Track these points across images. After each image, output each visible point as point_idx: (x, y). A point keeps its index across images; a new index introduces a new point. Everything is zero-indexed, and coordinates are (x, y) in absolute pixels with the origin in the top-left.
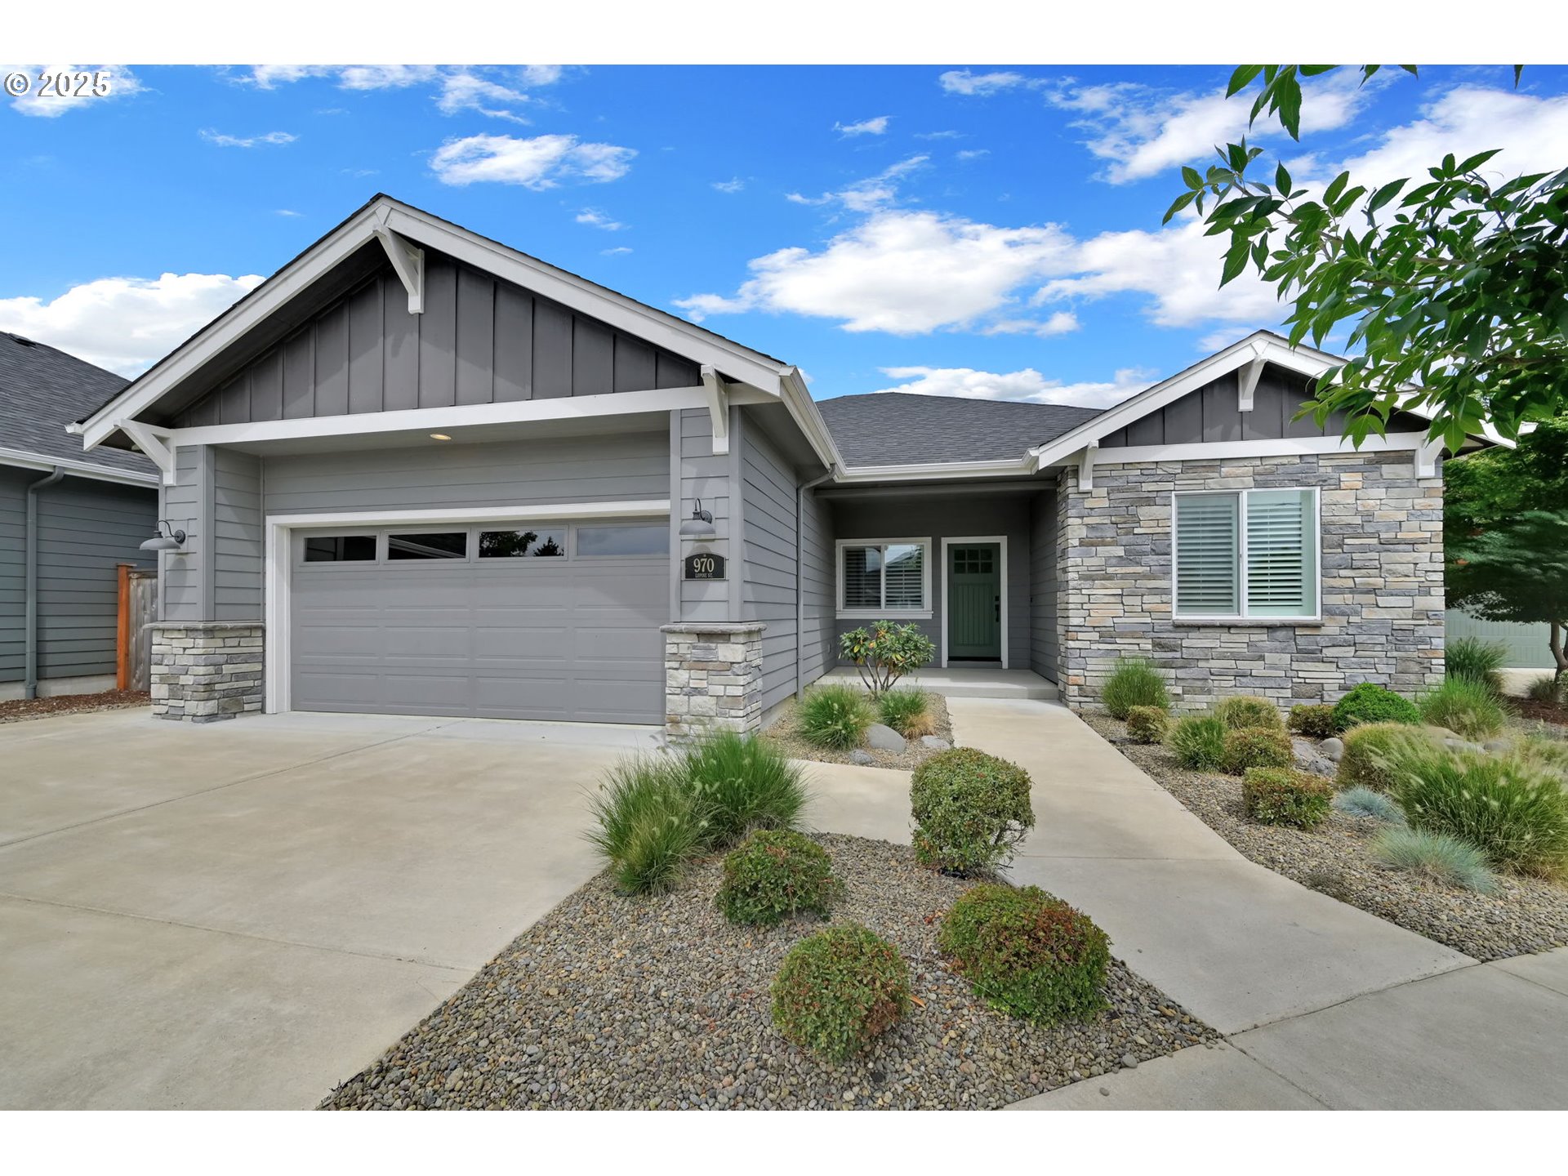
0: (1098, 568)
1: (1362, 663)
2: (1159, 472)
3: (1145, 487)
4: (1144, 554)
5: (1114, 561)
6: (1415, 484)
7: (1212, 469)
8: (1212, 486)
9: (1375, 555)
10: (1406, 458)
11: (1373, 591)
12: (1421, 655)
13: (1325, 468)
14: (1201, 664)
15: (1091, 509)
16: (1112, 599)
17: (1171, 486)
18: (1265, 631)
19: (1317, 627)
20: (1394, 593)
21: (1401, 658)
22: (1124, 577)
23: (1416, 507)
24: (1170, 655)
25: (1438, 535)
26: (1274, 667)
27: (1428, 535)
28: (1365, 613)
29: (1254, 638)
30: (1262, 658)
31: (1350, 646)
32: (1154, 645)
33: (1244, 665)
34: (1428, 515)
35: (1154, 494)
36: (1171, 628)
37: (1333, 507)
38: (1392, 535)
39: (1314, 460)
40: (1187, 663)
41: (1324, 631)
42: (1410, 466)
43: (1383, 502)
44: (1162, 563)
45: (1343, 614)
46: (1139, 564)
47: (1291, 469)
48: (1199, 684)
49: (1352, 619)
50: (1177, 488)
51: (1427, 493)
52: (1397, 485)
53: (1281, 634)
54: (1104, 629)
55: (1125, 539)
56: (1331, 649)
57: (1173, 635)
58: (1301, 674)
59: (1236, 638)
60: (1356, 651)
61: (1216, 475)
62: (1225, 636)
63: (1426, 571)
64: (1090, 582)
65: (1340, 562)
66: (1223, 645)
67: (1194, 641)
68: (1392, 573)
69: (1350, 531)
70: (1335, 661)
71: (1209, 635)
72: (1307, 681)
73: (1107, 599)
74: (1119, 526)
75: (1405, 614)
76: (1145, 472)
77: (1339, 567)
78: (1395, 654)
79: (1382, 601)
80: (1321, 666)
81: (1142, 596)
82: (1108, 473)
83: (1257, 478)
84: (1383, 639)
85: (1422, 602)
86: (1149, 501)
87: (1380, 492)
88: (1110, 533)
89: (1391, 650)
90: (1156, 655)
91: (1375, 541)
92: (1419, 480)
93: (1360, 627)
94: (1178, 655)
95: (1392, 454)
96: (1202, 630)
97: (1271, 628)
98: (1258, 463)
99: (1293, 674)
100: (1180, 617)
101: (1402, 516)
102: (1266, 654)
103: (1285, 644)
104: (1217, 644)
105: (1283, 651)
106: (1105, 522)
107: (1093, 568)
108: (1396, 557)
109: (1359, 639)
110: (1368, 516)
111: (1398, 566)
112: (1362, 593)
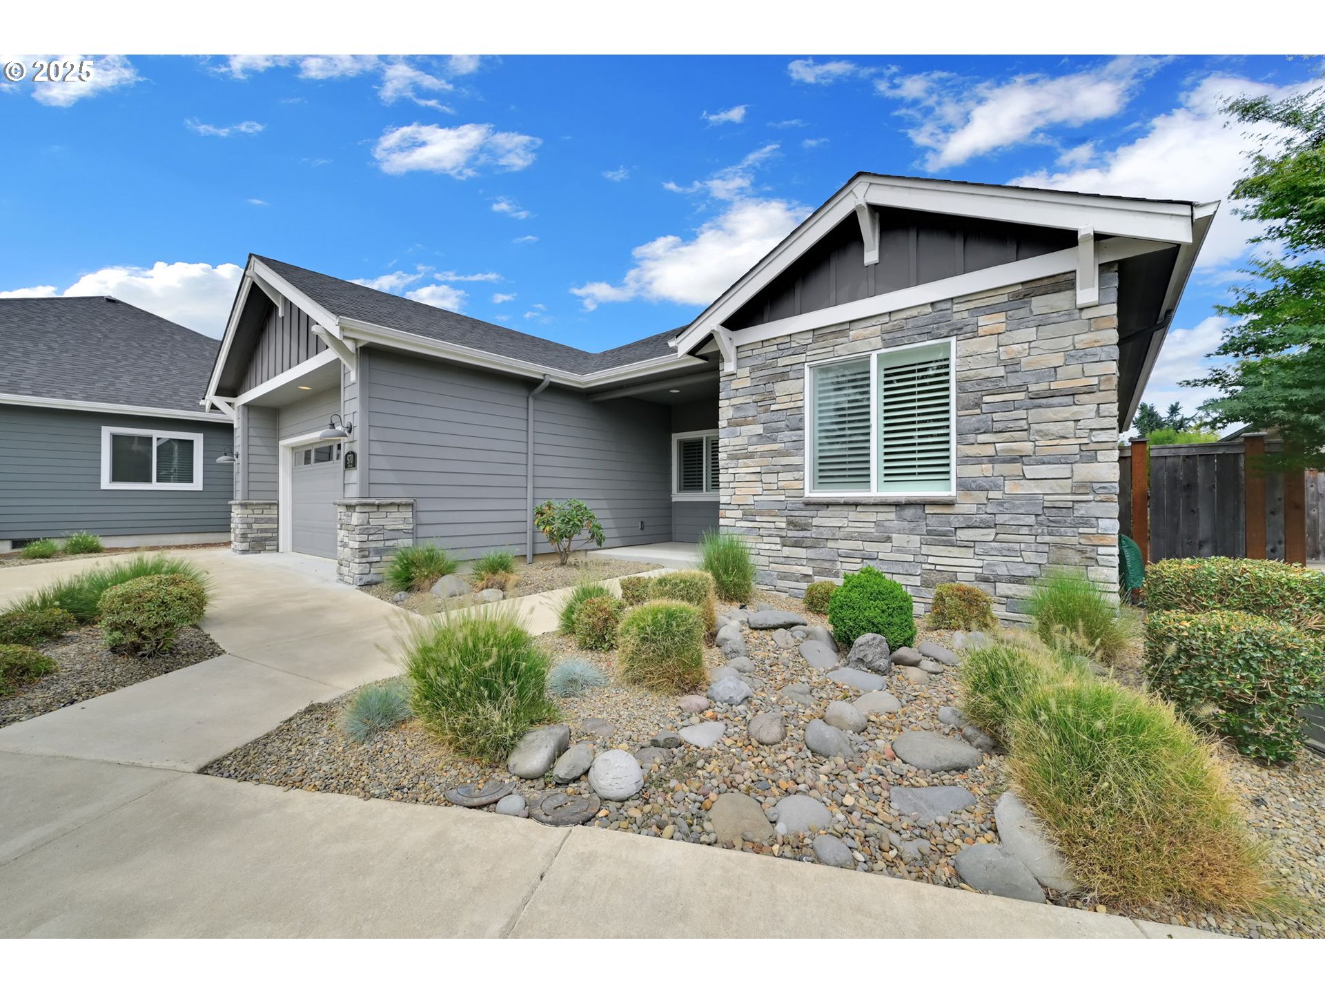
0: (742, 447)
1: (1002, 548)
2: (794, 344)
3: (781, 362)
4: (779, 430)
5: (754, 439)
6: (1077, 316)
7: (842, 334)
8: (840, 353)
9: (1021, 413)
10: (1065, 282)
11: (1019, 459)
12: (1082, 541)
13: (960, 314)
14: (830, 544)
15: (737, 390)
16: (753, 477)
17: (802, 358)
18: (893, 509)
19: (949, 504)
20: (1045, 459)
21: (1055, 545)
22: (763, 454)
23: (1078, 346)
24: (801, 534)
25: (1110, 379)
26: (901, 550)
27: (1095, 381)
28: (1010, 487)
29: (881, 517)
30: (889, 539)
31: (990, 527)
32: (790, 523)
33: (870, 547)
34: (1095, 355)
35: (788, 369)
36: (802, 506)
37: (969, 359)
38: (1044, 386)
39: (948, 305)
40: (816, 543)
41: (957, 509)
42: (1069, 293)
43: (1032, 345)
44: (795, 438)
45: (981, 489)
46: (775, 441)
47: (920, 322)
48: (827, 565)
49: (992, 494)
50: (809, 359)
51: (1094, 324)
52: (1051, 321)
53: (909, 512)
54: (746, 507)
55: (764, 417)
56: (966, 531)
57: (804, 513)
58: (931, 560)
59: (863, 517)
60: (997, 534)
61: (845, 339)
62: (853, 514)
63: (1092, 430)
64: (735, 461)
65: (977, 426)
66: (851, 524)
67: (824, 520)
68: (1044, 435)
69: (990, 386)
70: (970, 545)
71: (837, 513)
72: (938, 568)
73: (749, 478)
74: (759, 404)
75: (1061, 487)
76: (781, 347)
77: (977, 431)
78: (1047, 539)
79: (1030, 471)
80: (955, 551)
81: (778, 473)
82: (750, 353)
83: (886, 336)
84: (1031, 520)
85: (1084, 471)
86: (783, 377)
87: (1030, 333)
88: (751, 412)
89: (1043, 534)
90: (790, 534)
91: (1021, 396)
92: (1081, 309)
93: (1001, 504)
94: (807, 534)
95: (1045, 282)
96: (831, 508)
97: (898, 505)
98: (886, 319)
99: (921, 559)
100: (810, 494)
101: (1057, 360)
102: (894, 535)
103: (914, 524)
104: (844, 522)
105: (912, 532)
106: (746, 401)
107: (738, 448)
108: (1049, 413)
109: (1000, 519)
110: (1012, 365)
111: (1051, 427)
112: (1004, 462)
